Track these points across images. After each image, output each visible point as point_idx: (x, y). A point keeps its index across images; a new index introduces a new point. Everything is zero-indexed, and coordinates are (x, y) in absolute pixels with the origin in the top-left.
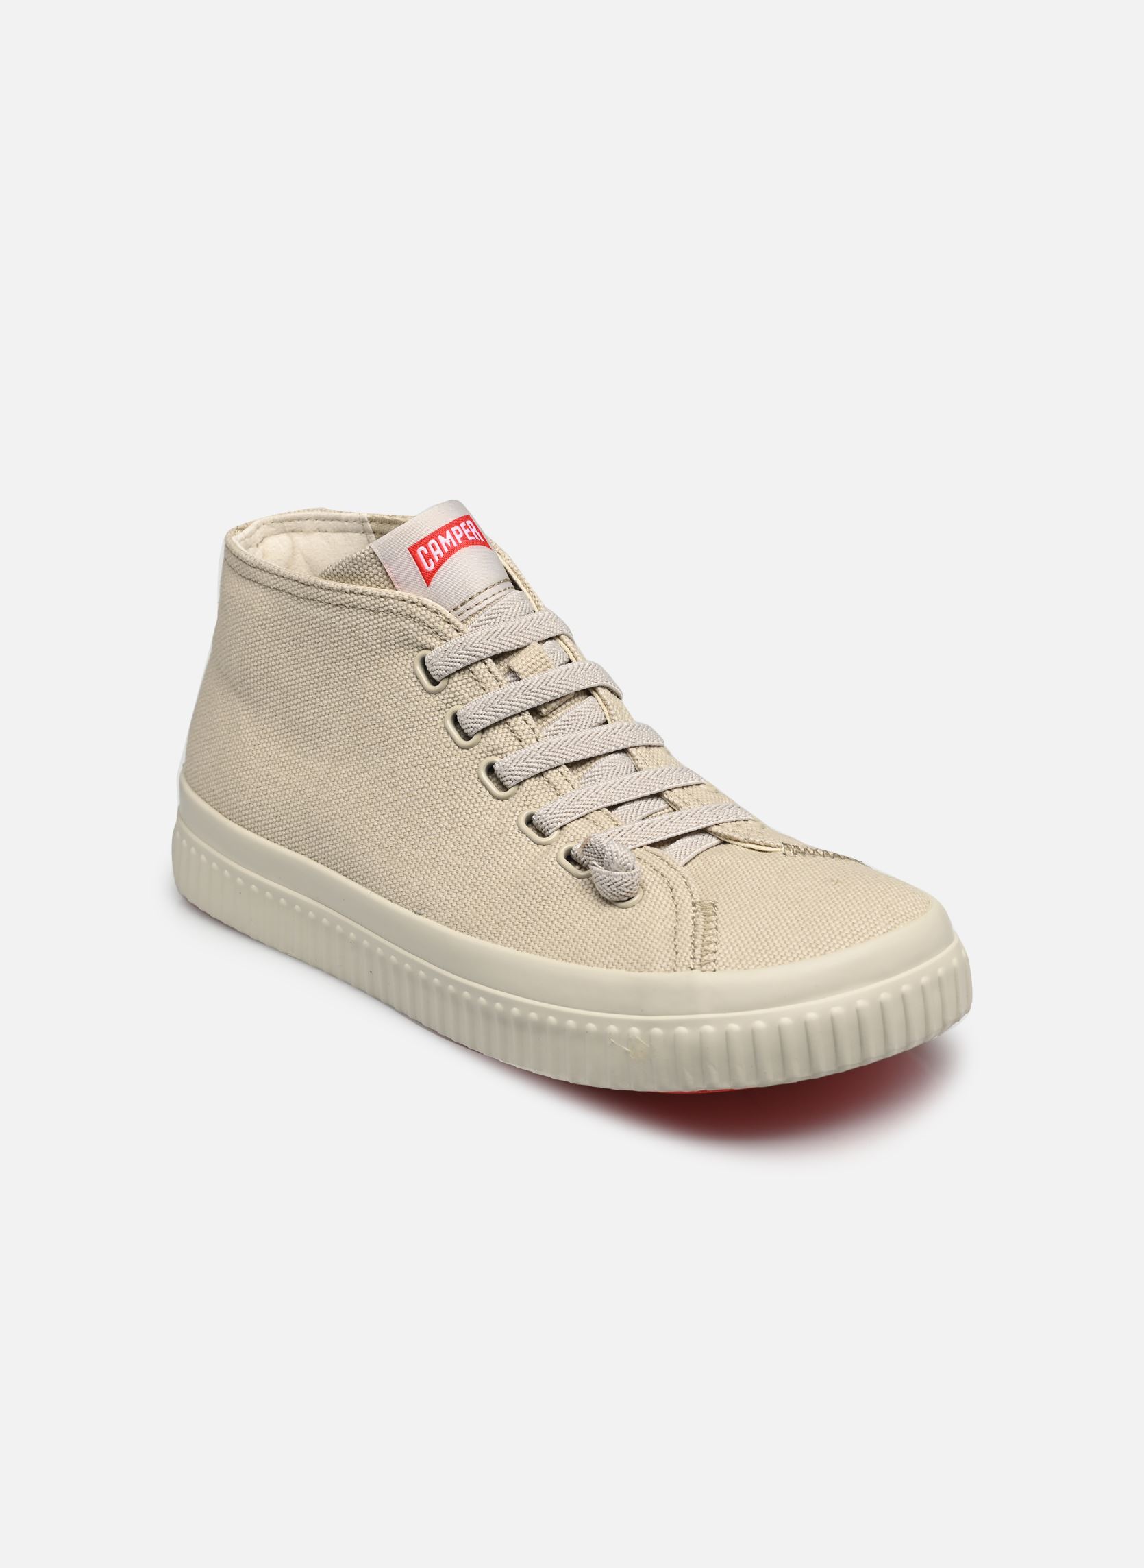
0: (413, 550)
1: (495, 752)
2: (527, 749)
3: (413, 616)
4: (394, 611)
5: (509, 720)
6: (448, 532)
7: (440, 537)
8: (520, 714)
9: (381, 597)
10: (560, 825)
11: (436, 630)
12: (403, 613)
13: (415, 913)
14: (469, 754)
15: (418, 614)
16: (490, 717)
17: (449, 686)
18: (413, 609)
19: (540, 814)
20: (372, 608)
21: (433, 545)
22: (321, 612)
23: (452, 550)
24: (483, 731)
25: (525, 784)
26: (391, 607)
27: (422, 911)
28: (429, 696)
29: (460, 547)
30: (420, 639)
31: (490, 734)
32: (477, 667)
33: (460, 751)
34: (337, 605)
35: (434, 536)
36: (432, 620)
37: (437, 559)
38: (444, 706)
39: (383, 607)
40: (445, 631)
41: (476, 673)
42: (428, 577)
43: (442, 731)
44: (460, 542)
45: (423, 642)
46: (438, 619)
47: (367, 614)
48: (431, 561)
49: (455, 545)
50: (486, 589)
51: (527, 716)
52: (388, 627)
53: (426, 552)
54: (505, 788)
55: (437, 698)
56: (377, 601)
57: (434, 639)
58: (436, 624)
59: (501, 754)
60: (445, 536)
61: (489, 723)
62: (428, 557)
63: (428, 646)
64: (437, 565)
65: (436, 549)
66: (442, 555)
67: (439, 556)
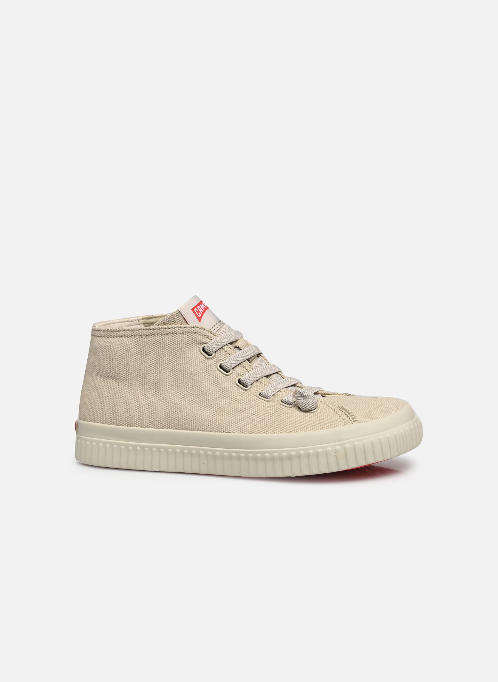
0: (193, 310)
1: (239, 375)
2: (251, 372)
3: (198, 332)
4: (190, 332)
5: (242, 364)
7: (200, 305)
8: (244, 361)
9: (184, 327)
10: (273, 394)
11: (207, 336)
12: (194, 332)
13: (227, 433)
14: (230, 377)
15: (200, 331)
16: (236, 363)
17: (216, 355)
18: (198, 330)
19: (263, 392)
20: (181, 332)
21: (199, 308)
22: (158, 338)
23: (205, 310)
24: (233, 368)
25: (254, 384)
26: (189, 330)
27: (230, 431)
28: (208, 360)
29: (207, 309)
30: (201, 340)
31: (236, 369)
32: (225, 347)
33: (226, 376)
34: (165, 334)
35: (198, 305)
36: (206, 333)
37: (201, 313)
38: (215, 363)
39: (185, 331)
40: (211, 336)
41: (225, 349)
42: (199, 319)
43: (217, 371)
45: (203, 341)
46: (207, 332)
47: (179, 335)
48: (199, 313)
49: (205, 308)
51: (247, 361)
52: (188, 338)
53: (197, 310)
54: (246, 387)
55: (212, 360)
56: (183, 329)
57: (207, 340)
58: (207, 334)
59: (242, 375)
60: (202, 305)
61: (236, 365)
62: (198, 312)
63: (205, 342)
64: (202, 315)
65: (200, 309)
66: (202, 311)
67: (201, 311)
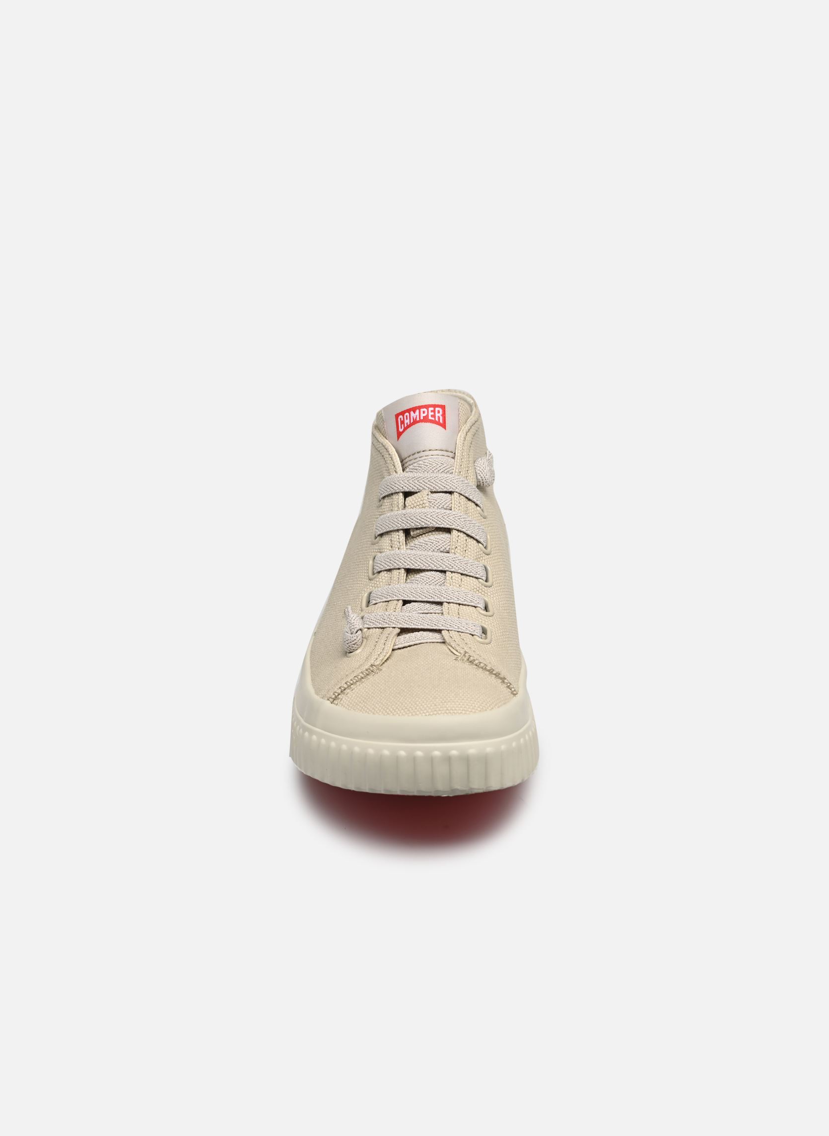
0: (397, 416)
1: (380, 550)
5: (392, 533)
6: (418, 411)
7: (412, 413)
8: (396, 531)
11: (388, 468)
16: (383, 528)
17: (383, 504)
18: (385, 453)
21: (407, 416)
23: (415, 422)
24: (380, 536)
25: (381, 574)
29: (421, 421)
30: (383, 472)
31: (383, 539)
32: (394, 497)
33: (371, 545)
35: (409, 411)
37: (406, 426)
40: (391, 470)
41: (391, 500)
42: (398, 435)
44: (422, 418)
45: (384, 475)
48: (403, 425)
49: (418, 419)
50: (423, 451)
51: (401, 533)
53: (402, 420)
54: (373, 573)
55: (378, 511)
60: (414, 412)
61: (382, 532)
62: (403, 422)
63: (384, 478)
64: (405, 429)
65: (407, 419)
66: (409, 423)
67: (407, 423)
